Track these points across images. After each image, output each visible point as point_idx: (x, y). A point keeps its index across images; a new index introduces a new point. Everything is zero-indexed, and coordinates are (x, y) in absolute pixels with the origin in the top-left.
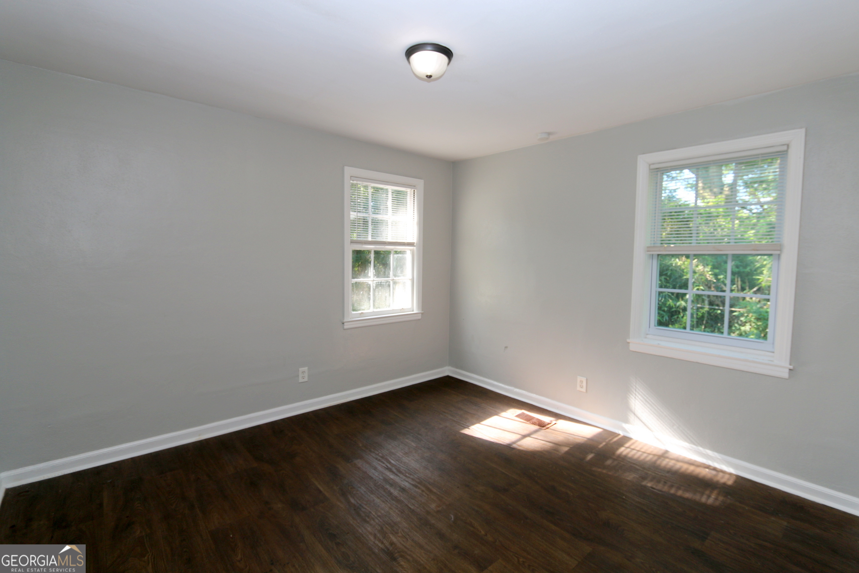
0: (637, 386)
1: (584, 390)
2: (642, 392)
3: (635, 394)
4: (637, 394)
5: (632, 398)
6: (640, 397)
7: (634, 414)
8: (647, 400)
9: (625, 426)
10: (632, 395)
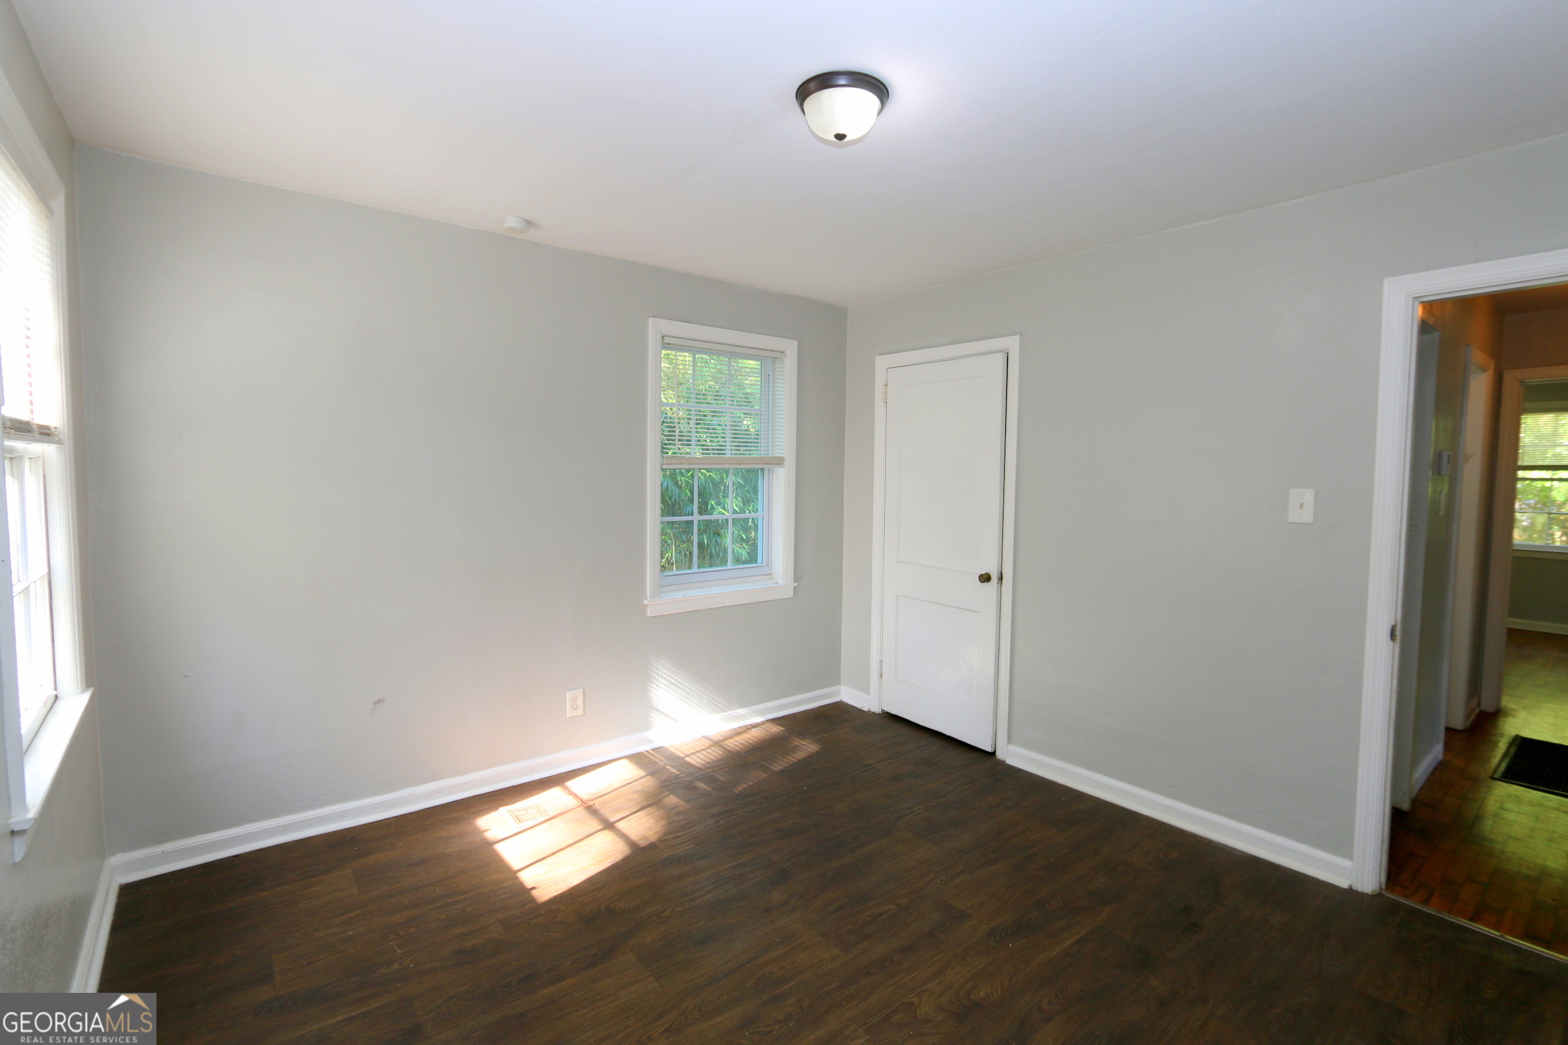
0: (659, 668)
1: (580, 712)
2: (665, 673)
3: (658, 680)
4: (660, 679)
5: (653, 688)
6: (663, 681)
7: (658, 710)
8: (673, 681)
9: (647, 734)
10: (654, 683)
